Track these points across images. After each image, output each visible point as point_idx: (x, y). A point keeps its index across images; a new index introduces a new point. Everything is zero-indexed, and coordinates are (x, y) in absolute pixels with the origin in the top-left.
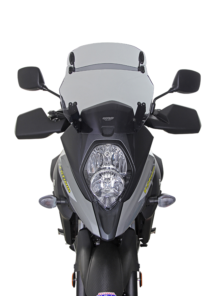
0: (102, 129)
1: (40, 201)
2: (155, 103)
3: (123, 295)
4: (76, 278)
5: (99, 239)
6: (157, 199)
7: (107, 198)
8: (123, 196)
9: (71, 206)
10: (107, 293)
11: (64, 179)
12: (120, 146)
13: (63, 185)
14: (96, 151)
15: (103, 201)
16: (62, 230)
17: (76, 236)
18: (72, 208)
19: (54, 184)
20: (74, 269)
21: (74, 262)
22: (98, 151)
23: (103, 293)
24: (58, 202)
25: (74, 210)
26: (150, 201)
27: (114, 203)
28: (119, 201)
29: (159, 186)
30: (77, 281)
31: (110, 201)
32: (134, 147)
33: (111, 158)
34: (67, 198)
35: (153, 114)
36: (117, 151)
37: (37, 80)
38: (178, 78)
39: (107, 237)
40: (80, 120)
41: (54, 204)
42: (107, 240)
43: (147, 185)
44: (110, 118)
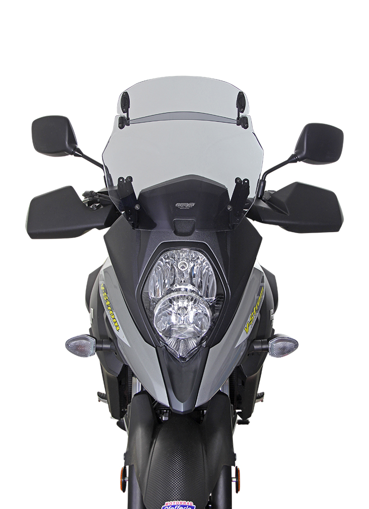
0: (174, 223)
1: (67, 345)
2: (266, 179)
3: (208, 505)
4: (128, 476)
5: (167, 410)
6: (267, 343)
7: (182, 341)
8: (208, 337)
9: (120, 353)
11: (109, 308)
12: (205, 252)
13: (107, 317)
14: (164, 260)
15: (175, 345)
17: (129, 405)
18: (121, 357)
19: (91, 316)
20: (124, 461)
22: (167, 261)
23: (173, 502)
24: (98, 346)
25: (126, 361)
26: (256, 347)
27: (194, 349)
28: (201, 346)
29: (270, 322)
30: (129, 480)
31: (187, 346)
32: (229, 254)
33: (189, 272)
34: (113, 340)
35: (261, 198)
36: (199, 262)
37: (65, 138)
38: (304, 137)
39: (181, 407)
40: (137, 207)
41: (92, 350)
42: (181, 412)
43: (249, 320)
44: (188, 205)
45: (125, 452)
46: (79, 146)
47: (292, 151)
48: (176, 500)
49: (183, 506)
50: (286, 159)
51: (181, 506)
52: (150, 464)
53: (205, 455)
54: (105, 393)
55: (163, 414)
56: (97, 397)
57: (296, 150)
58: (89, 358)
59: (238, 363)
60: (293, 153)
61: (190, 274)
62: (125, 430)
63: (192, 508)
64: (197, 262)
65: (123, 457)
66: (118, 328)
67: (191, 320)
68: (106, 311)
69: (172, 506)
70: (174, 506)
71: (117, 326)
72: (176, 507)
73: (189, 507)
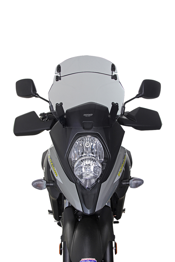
0: (83, 124)
1: (32, 184)
2: (125, 106)
3: (102, 261)
4: (63, 247)
5: (81, 216)
6: (129, 181)
7: (88, 180)
8: (101, 178)
9: (58, 187)
10: (89, 259)
11: (53, 166)
12: (98, 137)
13: (52, 171)
14: (78, 141)
15: (84, 182)
16: (51, 211)
17: (63, 213)
18: (59, 189)
19: (44, 171)
20: (61, 240)
21: (61, 234)
22: (80, 142)
23: (85, 259)
24: (47, 184)
25: (61, 191)
26: (123, 183)
27: (94, 184)
28: (97, 182)
29: (129, 172)
30: (63, 249)
31: (90, 183)
32: (110, 138)
33: (90, 148)
34: (55, 181)
35: (123, 115)
36: (95, 142)
37: (31, 89)
38: (143, 86)
39: (88, 212)
40: (65, 117)
41: (45, 187)
42: (88, 214)
43: (120, 170)
44: (90, 115)
45: (61, 235)
46: (37, 92)
47: (137, 93)
48: (87, 258)
49: (91, 261)
50: (135, 96)
51: (90, 261)
52: (74, 241)
53: (100, 236)
54: (52, 210)
55: (79, 218)
56: (48, 212)
57: (139, 92)
58: (43, 190)
59: (115, 191)
60: (138, 93)
61: (91, 149)
62: (61, 227)
63: (95, 261)
64: (94, 142)
65: (60, 238)
66: (57, 175)
67: (92, 170)
68: (51, 168)
69: (85, 261)
70: (86, 261)
71: (56, 174)
72: (87, 261)
73: (93, 261)
